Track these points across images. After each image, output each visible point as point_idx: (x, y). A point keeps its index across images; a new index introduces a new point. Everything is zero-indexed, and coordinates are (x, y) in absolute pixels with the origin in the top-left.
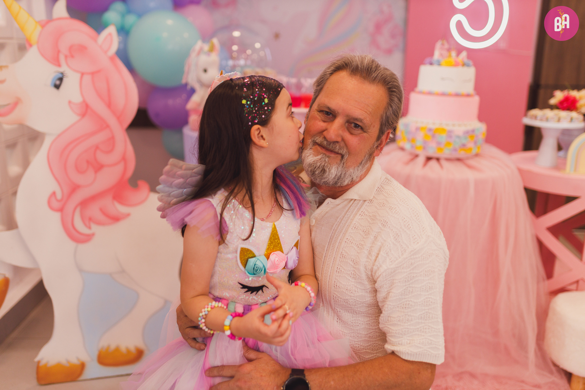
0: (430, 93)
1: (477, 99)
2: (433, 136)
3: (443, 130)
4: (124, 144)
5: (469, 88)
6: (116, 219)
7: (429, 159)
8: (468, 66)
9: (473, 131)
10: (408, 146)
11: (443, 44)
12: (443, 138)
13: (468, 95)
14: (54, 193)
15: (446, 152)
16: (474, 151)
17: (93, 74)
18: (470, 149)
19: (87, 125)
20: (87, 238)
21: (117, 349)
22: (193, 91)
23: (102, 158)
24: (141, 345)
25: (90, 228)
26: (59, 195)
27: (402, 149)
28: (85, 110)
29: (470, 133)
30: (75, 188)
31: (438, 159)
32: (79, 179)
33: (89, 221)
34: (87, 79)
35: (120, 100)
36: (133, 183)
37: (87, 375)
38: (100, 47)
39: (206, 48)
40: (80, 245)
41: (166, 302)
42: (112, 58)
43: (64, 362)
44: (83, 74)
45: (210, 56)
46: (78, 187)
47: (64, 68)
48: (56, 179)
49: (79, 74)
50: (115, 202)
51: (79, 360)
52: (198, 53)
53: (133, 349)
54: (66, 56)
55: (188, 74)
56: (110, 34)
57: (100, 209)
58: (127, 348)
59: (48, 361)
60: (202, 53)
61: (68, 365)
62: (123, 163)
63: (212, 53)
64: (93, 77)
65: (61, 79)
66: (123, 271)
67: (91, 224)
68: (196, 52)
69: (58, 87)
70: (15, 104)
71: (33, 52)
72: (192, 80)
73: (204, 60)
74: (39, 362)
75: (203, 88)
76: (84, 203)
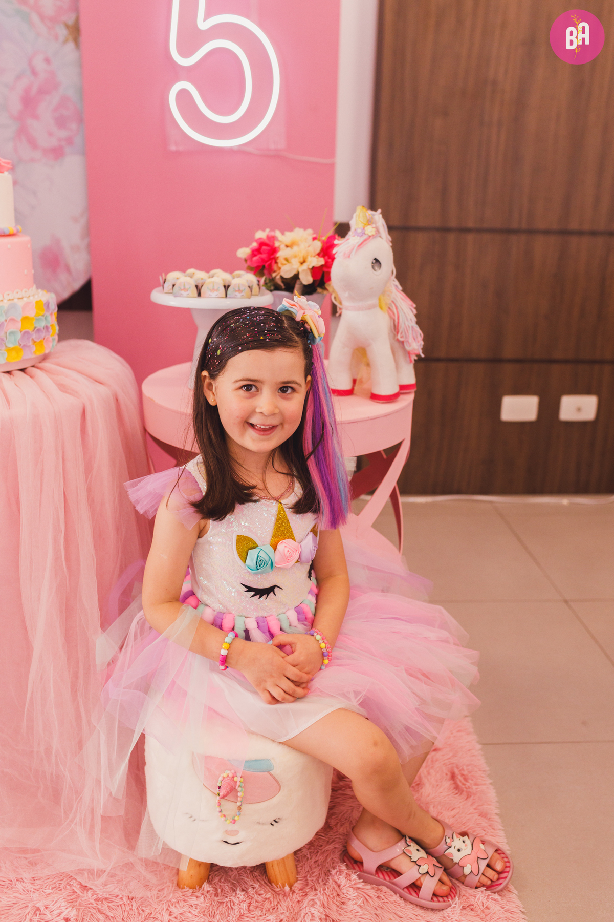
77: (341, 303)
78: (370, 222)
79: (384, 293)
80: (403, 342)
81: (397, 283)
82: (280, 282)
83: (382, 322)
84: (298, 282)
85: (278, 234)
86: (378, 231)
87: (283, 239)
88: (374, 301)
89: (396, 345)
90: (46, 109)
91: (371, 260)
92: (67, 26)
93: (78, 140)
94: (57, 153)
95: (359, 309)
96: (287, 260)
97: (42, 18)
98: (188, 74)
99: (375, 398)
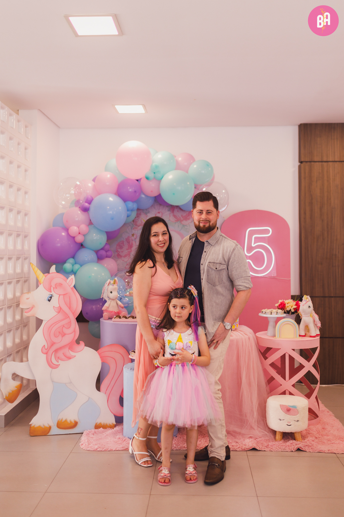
4: (75, 326)
6: (69, 358)
14: (44, 345)
17: (64, 295)
19: (60, 316)
20: (57, 366)
21: (66, 420)
22: (105, 301)
23: (66, 331)
24: (77, 420)
25: (58, 362)
26: (46, 347)
28: (60, 310)
30: (53, 344)
32: (55, 340)
33: (58, 358)
34: (62, 297)
35: (74, 306)
36: (78, 342)
37: (52, 433)
38: (68, 284)
39: (112, 282)
40: (54, 370)
41: (89, 398)
42: (72, 289)
43: (42, 425)
44: (60, 295)
45: (113, 286)
46: (55, 343)
47: (53, 293)
48: (46, 340)
49: (59, 295)
50: (69, 350)
51: (48, 425)
52: (108, 285)
53: (73, 421)
54: (54, 288)
55: (104, 293)
56: (72, 278)
57: (63, 353)
58: (70, 420)
59: (35, 425)
60: (110, 284)
61: (43, 427)
62: (74, 333)
63: (115, 285)
64: (64, 296)
65: (51, 297)
66: (71, 383)
67: (59, 359)
68: (107, 284)
69: (49, 300)
70: (32, 308)
71: (41, 287)
72: (105, 296)
73: (111, 287)
74: (31, 425)
75: (110, 300)
76: (56, 351)
77: (302, 316)
78: (307, 298)
79: (311, 313)
80: (316, 324)
81: (314, 311)
82: (286, 312)
83: (311, 320)
84: (291, 311)
85: (285, 301)
86: (309, 300)
87: (286, 302)
88: (309, 315)
89: (315, 325)
91: (308, 306)
95: (306, 317)
96: (287, 306)
98: (250, 258)
99: (311, 336)
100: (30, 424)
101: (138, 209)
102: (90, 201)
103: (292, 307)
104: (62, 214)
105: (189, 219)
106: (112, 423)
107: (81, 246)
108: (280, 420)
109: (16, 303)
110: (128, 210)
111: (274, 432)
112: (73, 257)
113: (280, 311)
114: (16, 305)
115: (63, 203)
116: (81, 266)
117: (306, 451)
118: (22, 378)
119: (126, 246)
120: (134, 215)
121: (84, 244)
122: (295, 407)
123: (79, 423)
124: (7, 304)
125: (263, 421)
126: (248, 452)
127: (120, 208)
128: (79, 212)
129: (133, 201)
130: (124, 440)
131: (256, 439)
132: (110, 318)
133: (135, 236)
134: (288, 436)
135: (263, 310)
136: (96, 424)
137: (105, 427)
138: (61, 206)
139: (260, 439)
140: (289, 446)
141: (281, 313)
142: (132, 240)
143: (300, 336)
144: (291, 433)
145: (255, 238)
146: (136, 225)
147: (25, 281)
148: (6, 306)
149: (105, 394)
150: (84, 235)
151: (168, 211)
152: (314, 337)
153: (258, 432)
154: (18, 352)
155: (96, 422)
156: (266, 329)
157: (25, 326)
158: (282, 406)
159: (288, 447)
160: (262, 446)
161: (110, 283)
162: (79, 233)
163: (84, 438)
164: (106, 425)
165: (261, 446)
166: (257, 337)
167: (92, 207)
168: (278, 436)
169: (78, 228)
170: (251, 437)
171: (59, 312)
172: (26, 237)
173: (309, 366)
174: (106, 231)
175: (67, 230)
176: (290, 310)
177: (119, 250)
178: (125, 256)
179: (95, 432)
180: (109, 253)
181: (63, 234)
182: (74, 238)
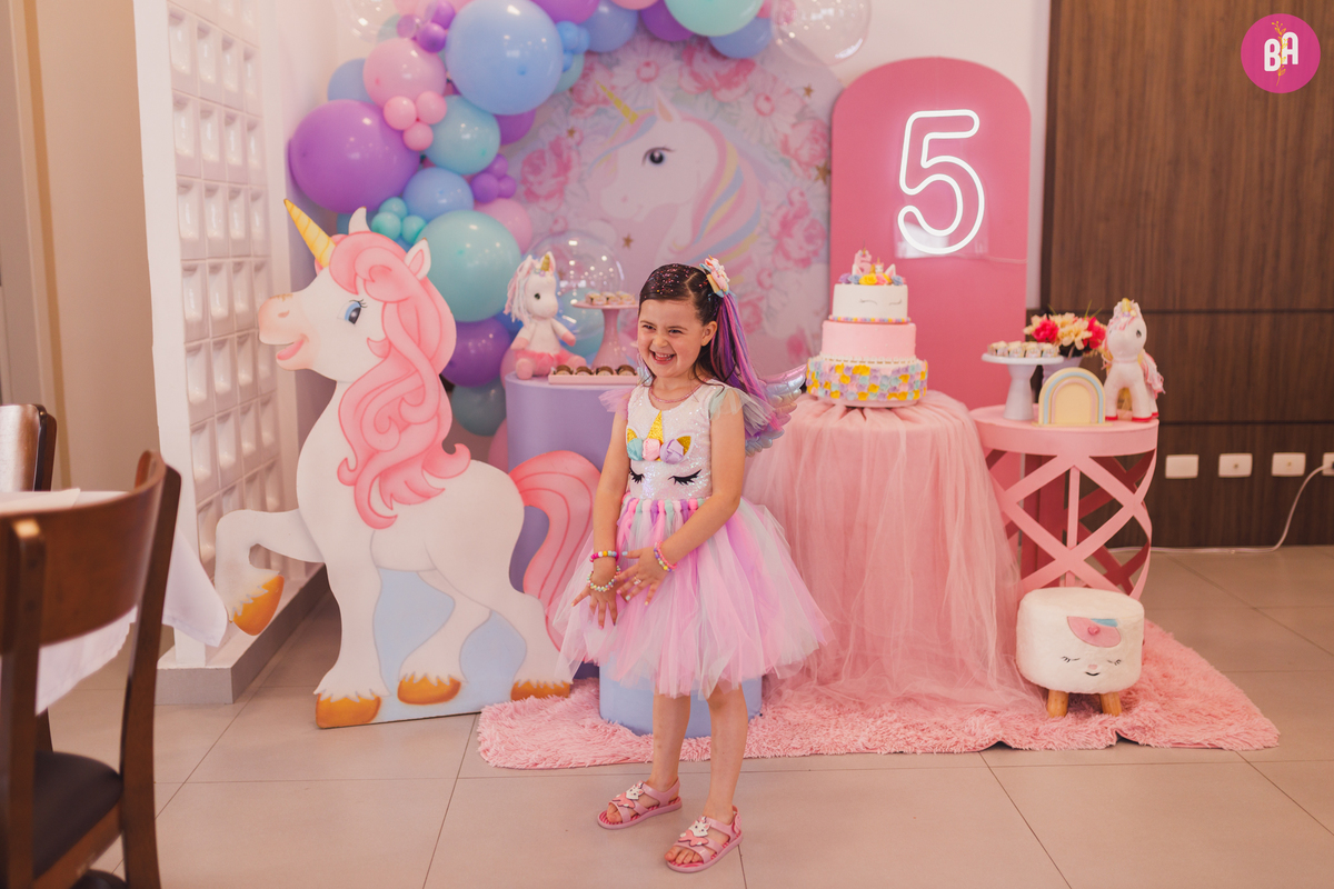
0: (846, 321)
1: (912, 326)
2: (853, 377)
3: (866, 368)
5: (901, 312)
6: (426, 496)
7: (849, 409)
8: (898, 284)
9: (907, 369)
10: (820, 393)
11: (864, 256)
12: (865, 379)
13: (898, 323)
14: (346, 459)
15: (871, 399)
16: (911, 397)
17: (398, 302)
18: (904, 394)
19: (391, 369)
20: (389, 521)
21: (425, 679)
23: (410, 414)
24: (458, 676)
25: (392, 509)
26: (352, 465)
27: (816, 398)
28: (388, 349)
29: (903, 373)
30: (373, 454)
31: (862, 409)
32: (377, 441)
33: (390, 498)
34: (391, 308)
35: (432, 335)
36: (449, 447)
37: (383, 715)
38: (409, 268)
39: (538, 265)
40: (378, 531)
41: (491, 612)
42: (423, 283)
43: (352, 696)
44: (385, 303)
45: (543, 275)
46: (378, 452)
47: (362, 296)
48: (349, 441)
49: (382, 304)
50: (425, 472)
51: (372, 693)
52: (528, 273)
53: (446, 680)
54: (365, 280)
55: (512, 301)
56: (421, 251)
57: (406, 483)
58: (438, 678)
59: (332, 695)
60: (532, 272)
61: (358, 701)
62: (435, 420)
63: (547, 273)
64: (398, 307)
65: (358, 311)
66: (435, 568)
67: (394, 502)
68: (525, 271)
69: (353, 320)
70: (301, 343)
71: (323, 277)
72: (519, 308)
73: (536, 282)
74: (319, 695)
75: (535, 321)
76: (384, 475)
77: (1110, 360)
79: (1140, 352)
80: (1151, 384)
83: (1140, 372)
84: (1074, 348)
86: (1137, 313)
88: (1136, 357)
89: (1147, 386)
90: (798, 231)
91: (1135, 331)
92: (818, 169)
93: (823, 252)
94: (805, 262)
95: (1125, 363)
97: (800, 163)
98: (914, 200)
99: (1135, 420)
100: (316, 692)
101: (589, 53)
102: (446, 20)
103: (1076, 335)
104: (358, 65)
105: (737, 85)
106: (563, 682)
107: (423, 160)
108: (1067, 659)
109: (238, 331)
110: (566, 50)
111: (1045, 693)
112: (400, 194)
113: (1047, 346)
114: (239, 337)
115: (363, 22)
116: (428, 221)
117: (1137, 743)
118: (284, 560)
119: (551, 166)
120: (578, 65)
121: (431, 156)
122: (1112, 623)
123: (463, 684)
124: (211, 335)
125: (1008, 662)
126: (985, 755)
127: (544, 40)
128: (414, 53)
129: (579, 23)
130: (610, 731)
131: (998, 716)
132: (540, 375)
133: (577, 136)
134: (1082, 704)
135: (1001, 345)
136: (516, 685)
137: (541, 692)
138: (357, 32)
139: (1008, 714)
140: (1096, 732)
141: (1047, 354)
142: (570, 148)
143: (1108, 419)
144: (1097, 695)
145: (932, 142)
146: (580, 102)
147: (258, 268)
148: (210, 341)
149: (539, 597)
150: (433, 126)
151: (676, 58)
152: (1146, 420)
153: (998, 693)
154: (251, 480)
155: (515, 680)
156: (1001, 398)
157: (265, 404)
158: (1073, 622)
159: (1094, 735)
160: (1020, 735)
161: (532, 266)
162: (418, 120)
163: (486, 728)
164: (546, 687)
165: (1018, 738)
166: (978, 425)
167: (455, 36)
168: (1056, 705)
169: (415, 102)
170: (982, 711)
171: (385, 357)
172: (251, 127)
173: (1133, 505)
174: (499, 112)
175: (378, 109)
176: (1073, 343)
177: (531, 178)
178: (549, 196)
179: (516, 711)
180: (504, 186)
181: (367, 121)
182: (401, 133)
